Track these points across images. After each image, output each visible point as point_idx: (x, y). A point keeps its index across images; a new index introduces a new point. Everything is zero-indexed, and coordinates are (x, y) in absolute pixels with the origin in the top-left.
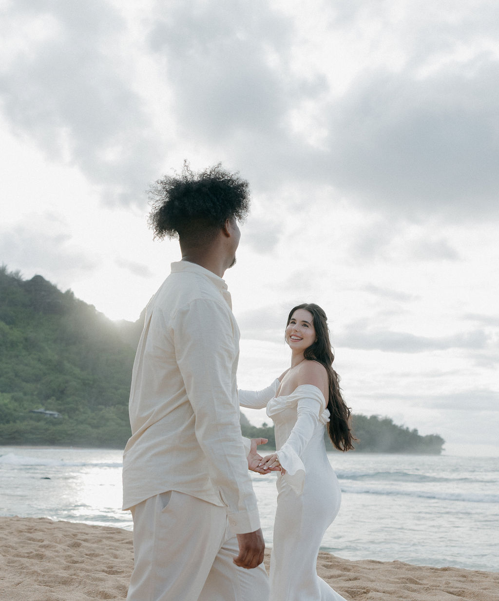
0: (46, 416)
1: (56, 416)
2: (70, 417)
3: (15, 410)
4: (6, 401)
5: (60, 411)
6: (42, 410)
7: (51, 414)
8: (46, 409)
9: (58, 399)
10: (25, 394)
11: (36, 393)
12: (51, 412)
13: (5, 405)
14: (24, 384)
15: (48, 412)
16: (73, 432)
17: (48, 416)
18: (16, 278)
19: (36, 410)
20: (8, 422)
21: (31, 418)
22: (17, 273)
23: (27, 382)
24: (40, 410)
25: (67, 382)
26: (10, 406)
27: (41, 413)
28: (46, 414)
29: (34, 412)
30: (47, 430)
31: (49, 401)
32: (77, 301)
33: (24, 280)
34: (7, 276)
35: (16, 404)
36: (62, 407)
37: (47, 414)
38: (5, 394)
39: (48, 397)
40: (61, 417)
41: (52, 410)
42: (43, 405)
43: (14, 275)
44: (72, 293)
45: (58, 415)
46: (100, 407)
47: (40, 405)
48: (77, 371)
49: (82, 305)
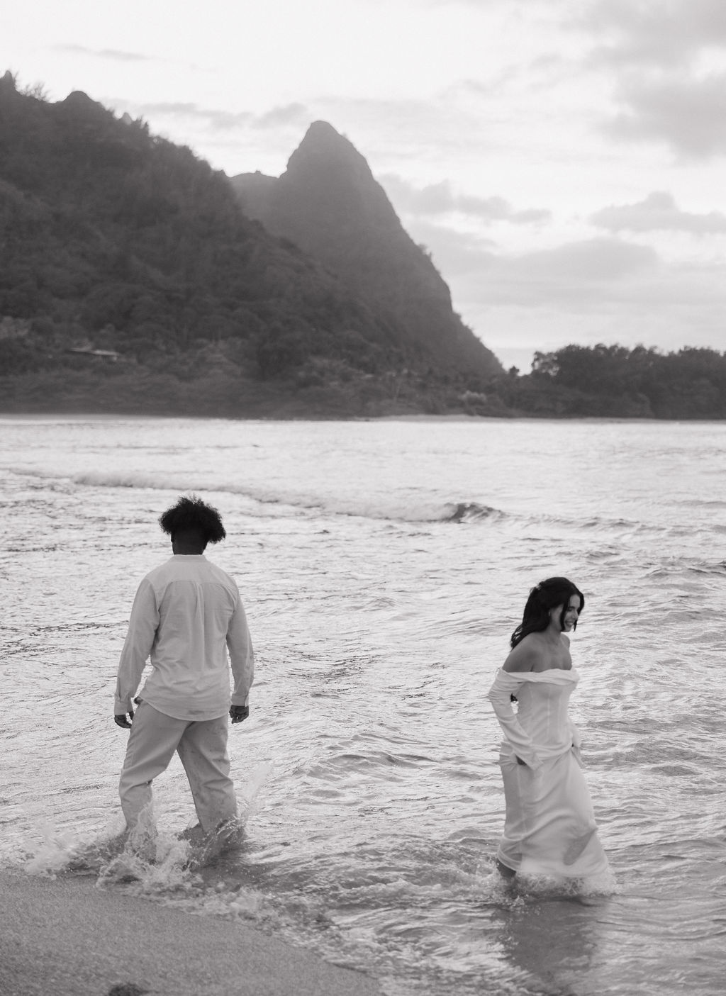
0: (96, 359)
1: (115, 359)
2: (140, 361)
3: (38, 349)
4: (23, 333)
5: (121, 350)
6: (87, 348)
7: (105, 357)
8: (97, 346)
9: (118, 328)
10: (57, 319)
11: (78, 317)
12: (105, 353)
13: (21, 340)
14: (55, 301)
15: (98, 352)
17: (100, 359)
18: (37, 97)
19: (77, 349)
20: (24, 370)
21: (66, 364)
22: (38, 89)
23: (61, 297)
24: (84, 349)
25: (135, 295)
26: (29, 342)
27: (86, 354)
28: (95, 355)
29: (73, 353)
31: (103, 331)
32: (155, 141)
33: (52, 101)
34: (18, 94)
35: (40, 338)
36: (127, 343)
37: (98, 355)
38: (21, 321)
39: (99, 325)
40: (124, 360)
41: (107, 348)
42: (91, 339)
43: (33, 92)
44: (146, 126)
45: (118, 357)
46: (200, 341)
47: (86, 340)
48: (156, 275)
49: (165, 147)
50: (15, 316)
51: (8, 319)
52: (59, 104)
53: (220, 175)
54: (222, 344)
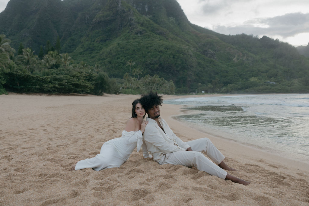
0: (270, 84)
1: (274, 83)
2: (279, 84)
3: (259, 82)
4: (256, 80)
5: (276, 82)
6: (269, 82)
7: (272, 83)
8: (271, 81)
9: (275, 78)
10: (263, 77)
11: (266, 76)
13: (256, 81)
14: (262, 74)
15: (271, 82)
16: (281, 88)
18: (256, 38)
20: (257, 86)
21: (265, 85)
23: (263, 73)
25: (278, 71)
26: (257, 81)
27: (268, 83)
29: (266, 83)
30: (271, 88)
31: (271, 79)
32: (280, 42)
33: (260, 38)
34: (253, 38)
35: (260, 81)
36: (276, 80)
38: (256, 78)
39: (271, 77)
40: (276, 83)
41: (272, 81)
42: (269, 80)
44: (278, 40)
46: (292, 79)
48: (282, 67)
49: (283, 44)
50: (255, 77)
51: (253, 77)
52: (261, 39)
53: (294, 47)
54: (296, 79)
